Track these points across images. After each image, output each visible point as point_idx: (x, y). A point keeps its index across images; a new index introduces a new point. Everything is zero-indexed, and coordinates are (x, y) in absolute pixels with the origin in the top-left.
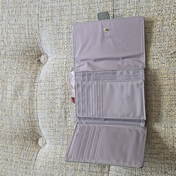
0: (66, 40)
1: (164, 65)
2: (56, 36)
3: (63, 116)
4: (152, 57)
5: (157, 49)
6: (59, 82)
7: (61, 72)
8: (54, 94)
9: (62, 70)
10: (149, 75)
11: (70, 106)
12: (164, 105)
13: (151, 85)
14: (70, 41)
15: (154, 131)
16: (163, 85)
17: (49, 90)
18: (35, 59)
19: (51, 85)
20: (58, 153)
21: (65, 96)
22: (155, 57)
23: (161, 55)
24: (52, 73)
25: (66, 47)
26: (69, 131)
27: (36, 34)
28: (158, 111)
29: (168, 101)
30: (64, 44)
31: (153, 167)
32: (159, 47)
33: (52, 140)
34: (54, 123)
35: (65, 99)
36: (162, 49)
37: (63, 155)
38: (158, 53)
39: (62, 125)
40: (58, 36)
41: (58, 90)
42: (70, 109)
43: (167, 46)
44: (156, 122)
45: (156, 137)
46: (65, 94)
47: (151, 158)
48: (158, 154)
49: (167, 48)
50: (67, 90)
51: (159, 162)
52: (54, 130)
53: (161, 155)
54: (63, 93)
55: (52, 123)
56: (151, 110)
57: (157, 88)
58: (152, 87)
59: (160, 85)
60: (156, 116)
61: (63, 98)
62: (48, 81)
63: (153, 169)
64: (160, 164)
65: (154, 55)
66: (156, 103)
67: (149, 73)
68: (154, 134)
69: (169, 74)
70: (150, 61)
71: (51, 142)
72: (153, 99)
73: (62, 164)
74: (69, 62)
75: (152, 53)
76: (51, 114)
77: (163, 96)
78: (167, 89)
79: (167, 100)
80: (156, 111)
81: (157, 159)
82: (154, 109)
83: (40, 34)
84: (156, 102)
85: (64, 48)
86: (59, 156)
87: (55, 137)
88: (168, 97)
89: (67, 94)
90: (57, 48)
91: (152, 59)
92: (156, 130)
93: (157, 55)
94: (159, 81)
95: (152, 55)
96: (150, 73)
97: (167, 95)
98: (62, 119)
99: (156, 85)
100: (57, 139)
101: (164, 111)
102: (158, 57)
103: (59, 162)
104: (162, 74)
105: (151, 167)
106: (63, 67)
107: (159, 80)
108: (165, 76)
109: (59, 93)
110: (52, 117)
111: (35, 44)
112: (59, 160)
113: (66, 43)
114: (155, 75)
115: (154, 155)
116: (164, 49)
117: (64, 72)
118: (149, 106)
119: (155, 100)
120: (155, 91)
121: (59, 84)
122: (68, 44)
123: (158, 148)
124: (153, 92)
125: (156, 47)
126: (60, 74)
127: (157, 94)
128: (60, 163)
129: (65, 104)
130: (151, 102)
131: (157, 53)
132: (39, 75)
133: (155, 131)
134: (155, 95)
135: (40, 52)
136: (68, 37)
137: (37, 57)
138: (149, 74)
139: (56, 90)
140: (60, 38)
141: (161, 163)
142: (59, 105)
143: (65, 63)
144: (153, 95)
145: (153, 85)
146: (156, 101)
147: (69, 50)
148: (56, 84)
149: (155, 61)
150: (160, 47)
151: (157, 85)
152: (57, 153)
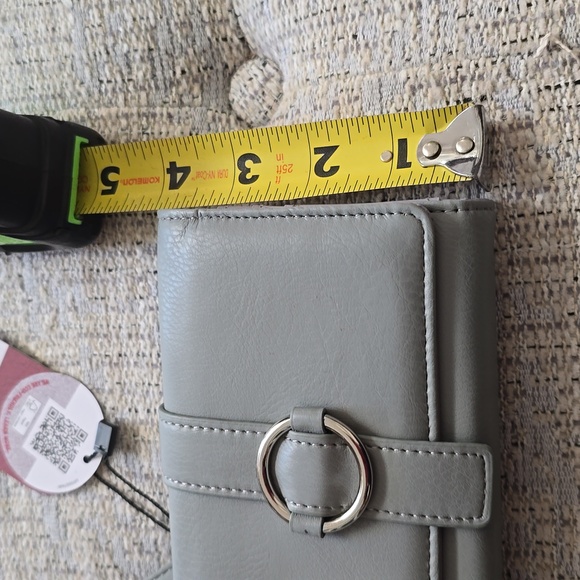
4: (454, 88)
5: (477, 39)
12: (542, 384)
16: (532, 260)
23: (509, 73)
26: (24, 543)
29: (568, 358)
32: (490, 21)
36: (509, 33)
38: (489, 63)
43: (541, 9)
49: (541, 23)
59: (510, 263)
65: (463, 79)
69: (562, 192)
75: (453, 65)
77: (531, 327)
78: (555, 288)
79: (559, 352)
88: (567, 334)
93: (481, 77)
94: (503, 238)
95: (453, 74)
97: (558, 325)
101: (543, 421)
108: (538, 205)
116: (522, 34)
125: (471, 22)
131: (481, 63)
150: (496, 25)
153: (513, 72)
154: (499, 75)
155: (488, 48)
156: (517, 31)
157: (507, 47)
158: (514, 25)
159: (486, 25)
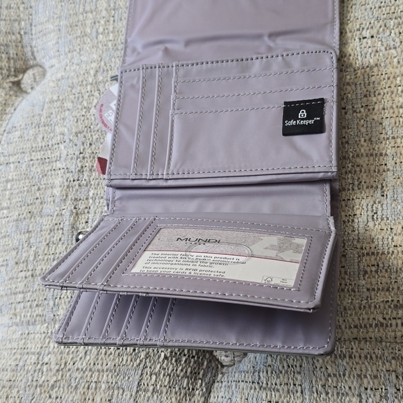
0: (104, 13)
1: (393, 51)
2: (77, 6)
3: (67, 223)
4: (358, 33)
5: (370, 13)
6: (68, 125)
7: (77, 95)
8: (47, 160)
9: (83, 91)
10: (348, 84)
11: (92, 191)
12: (398, 164)
13: (355, 111)
14: (116, 16)
15: (368, 248)
16: (394, 106)
17: (33, 150)
18: (6, 80)
19: (41, 136)
20: (32, 350)
21: (80, 162)
22: (366, 33)
23: (385, 26)
24: (52, 101)
25: (101, 30)
27: (21, 9)
28: (380, 186)
30: (97, 24)
31: (365, 376)
32: (377, 6)
33: (18, 310)
34: (34, 249)
35: (81, 171)
36: (386, 10)
37: (49, 353)
38: (376, 22)
39: (58, 251)
40: (84, 6)
41: (62, 146)
42: (91, 201)
44: (373, 218)
45: (374, 269)
46: (81, 155)
47: (360, 342)
48: (382, 325)
50: (91, 144)
51: (386, 354)
52: (30, 273)
53: (394, 327)
54: (77, 153)
55: (26, 249)
56: (356, 183)
57: (376, 118)
58: (359, 115)
59: (383, 108)
60: (375, 203)
61: (72, 168)
62: (34, 125)
63: (365, 381)
64: (393, 362)
65: (363, 29)
66: (371, 162)
67: (348, 77)
68: (368, 258)
70: (351, 45)
71: (15, 315)
72: (362, 151)
73: (41, 386)
74: (105, 68)
75: (358, 23)
76: (28, 220)
77: (393, 138)
80: (372, 187)
81: (381, 342)
82: (368, 181)
83: (31, 7)
84: (372, 158)
85: (94, 34)
86: (34, 358)
87: (29, 294)
89: (87, 155)
90: (75, 35)
91: (357, 40)
92: (373, 246)
93: (372, 28)
94: (380, 97)
95: (358, 27)
96: (353, 77)
98: (61, 232)
99: (371, 108)
100: (36, 302)
101: (398, 183)
102: (374, 32)
103: (30, 379)
104: (389, 78)
105: (359, 376)
106: (84, 83)
107: (380, 94)
108: (398, 82)
109: (64, 156)
110: (30, 229)
111: (13, 34)
112: (32, 372)
113: (102, 22)
114: (367, 82)
115: (371, 330)
116: (392, 11)
117: (86, 97)
118: (350, 172)
119: (367, 152)
120: (369, 125)
121: (66, 130)
122: (107, 23)
123: (382, 305)
124: (363, 130)
125: (368, 7)
126: (73, 102)
127: (374, 134)
128: (35, 384)
129: (77, 186)
130: (358, 160)
131: (372, 22)
132: (10, 115)
133: (373, 250)
134: (367, 138)
135: (26, 61)
136: (112, 5)
137: (13, 73)
138: (347, 81)
139: (57, 146)
140: (88, 8)
141: (393, 358)
142: (57, 191)
143: (92, 72)
144: (363, 140)
145: (362, 110)
146: (372, 155)
147: (111, 38)
148: (58, 130)
149: (367, 43)
150: (380, 7)
151: (374, 109)
152: (29, 350)
153: (387, 26)
154: (381, 27)
155: (376, 16)
156: (390, 10)
157: (385, 16)
158: (388, 8)
159: (375, 8)
